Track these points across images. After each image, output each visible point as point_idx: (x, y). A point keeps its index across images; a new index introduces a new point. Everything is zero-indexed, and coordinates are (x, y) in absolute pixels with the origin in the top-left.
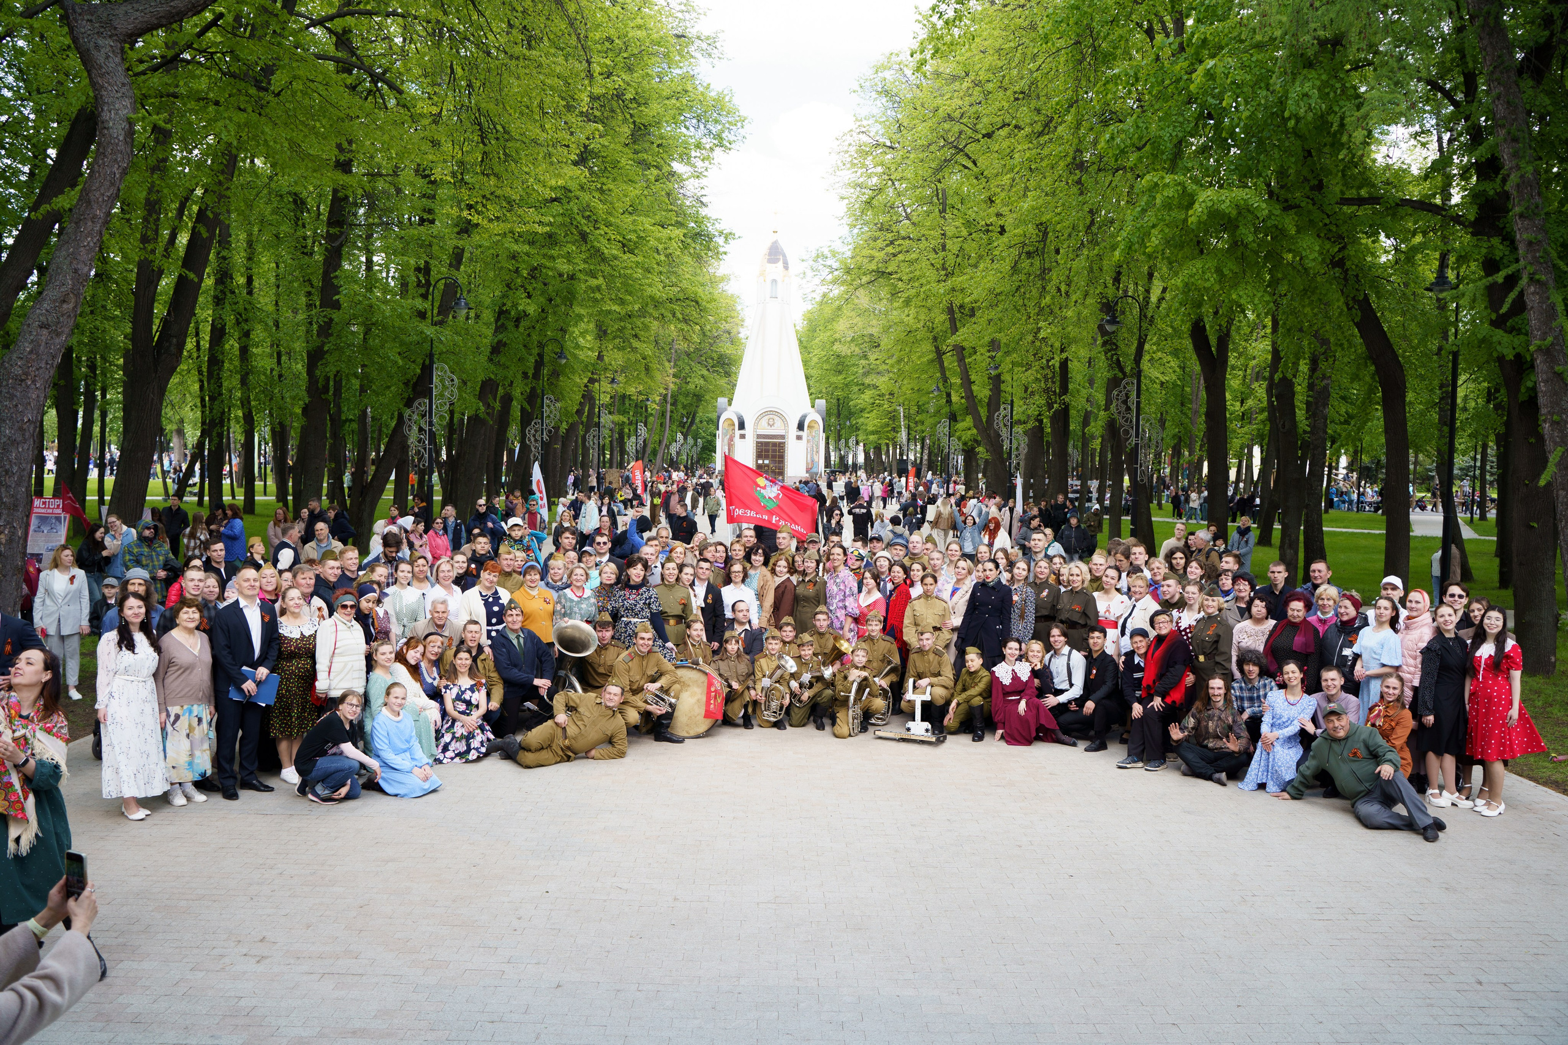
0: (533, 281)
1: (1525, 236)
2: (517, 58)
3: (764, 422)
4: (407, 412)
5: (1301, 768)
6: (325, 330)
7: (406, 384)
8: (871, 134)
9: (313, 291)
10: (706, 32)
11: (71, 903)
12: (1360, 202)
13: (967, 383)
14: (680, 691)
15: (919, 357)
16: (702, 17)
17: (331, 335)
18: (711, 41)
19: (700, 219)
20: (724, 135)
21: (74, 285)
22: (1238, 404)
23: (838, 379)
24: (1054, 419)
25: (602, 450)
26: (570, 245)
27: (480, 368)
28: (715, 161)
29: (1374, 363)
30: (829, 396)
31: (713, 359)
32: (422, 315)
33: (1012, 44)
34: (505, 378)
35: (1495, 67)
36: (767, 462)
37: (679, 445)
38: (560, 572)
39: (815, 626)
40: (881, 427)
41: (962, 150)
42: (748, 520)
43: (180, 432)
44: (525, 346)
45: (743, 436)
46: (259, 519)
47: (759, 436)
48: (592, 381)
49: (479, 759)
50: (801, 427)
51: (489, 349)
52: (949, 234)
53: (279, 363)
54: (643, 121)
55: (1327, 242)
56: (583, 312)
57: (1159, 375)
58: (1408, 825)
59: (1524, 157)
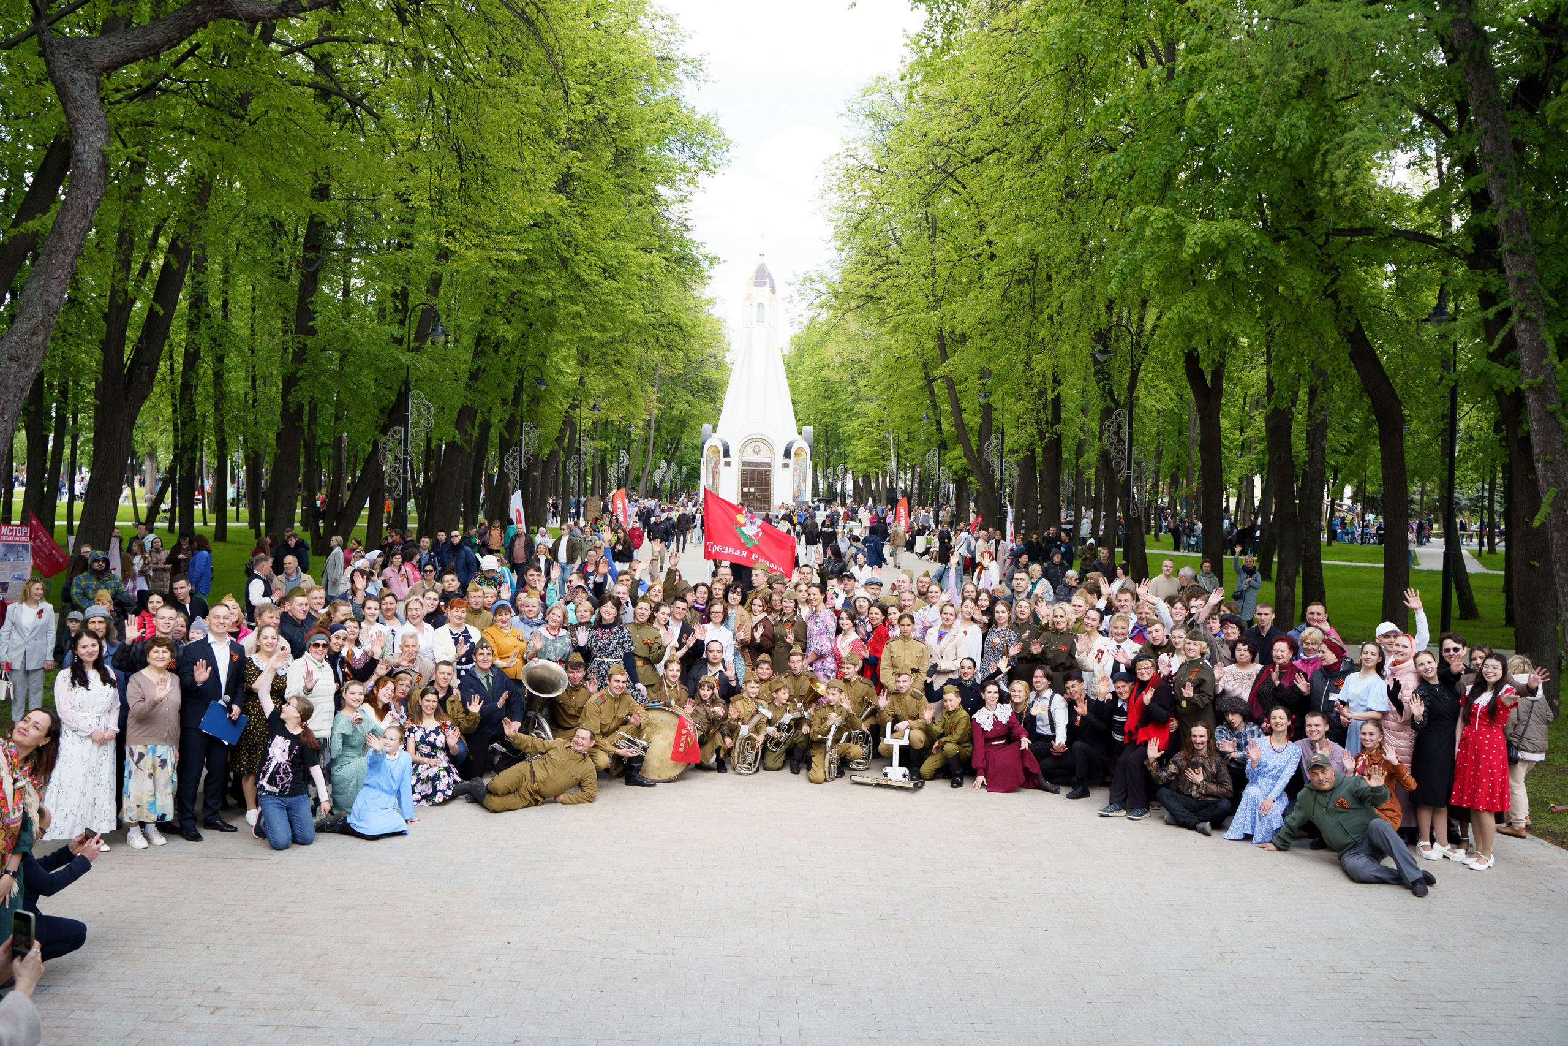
0: (512, 306)
1: (1514, 273)
2: (495, 87)
3: (749, 449)
4: (383, 439)
5: (1287, 818)
6: (300, 355)
7: (382, 411)
8: (859, 157)
9: (288, 316)
10: (691, 55)
11: (17, 963)
12: (1353, 232)
13: (958, 411)
14: (652, 733)
15: (909, 384)
16: (687, 39)
17: (305, 361)
18: (697, 64)
19: (685, 243)
20: (709, 159)
21: (44, 317)
22: (1238, 432)
23: (827, 406)
24: (1045, 450)
25: (582, 478)
26: (549, 271)
27: (457, 394)
28: (700, 185)
29: (1369, 396)
30: (817, 422)
31: (698, 384)
32: (399, 341)
33: (1003, 68)
34: (484, 404)
35: (1481, 102)
36: (752, 490)
37: (662, 473)
38: (535, 609)
39: (790, 668)
40: (871, 455)
41: (951, 175)
42: (726, 557)
43: (152, 455)
44: (504, 372)
45: (728, 464)
46: (230, 547)
47: (744, 464)
48: (573, 407)
49: (445, 802)
50: (787, 454)
51: (467, 375)
52: (940, 259)
53: (254, 387)
54: (626, 146)
55: (1318, 273)
56: (562, 338)
57: (1154, 403)
58: (1397, 879)
59: (1512, 192)
